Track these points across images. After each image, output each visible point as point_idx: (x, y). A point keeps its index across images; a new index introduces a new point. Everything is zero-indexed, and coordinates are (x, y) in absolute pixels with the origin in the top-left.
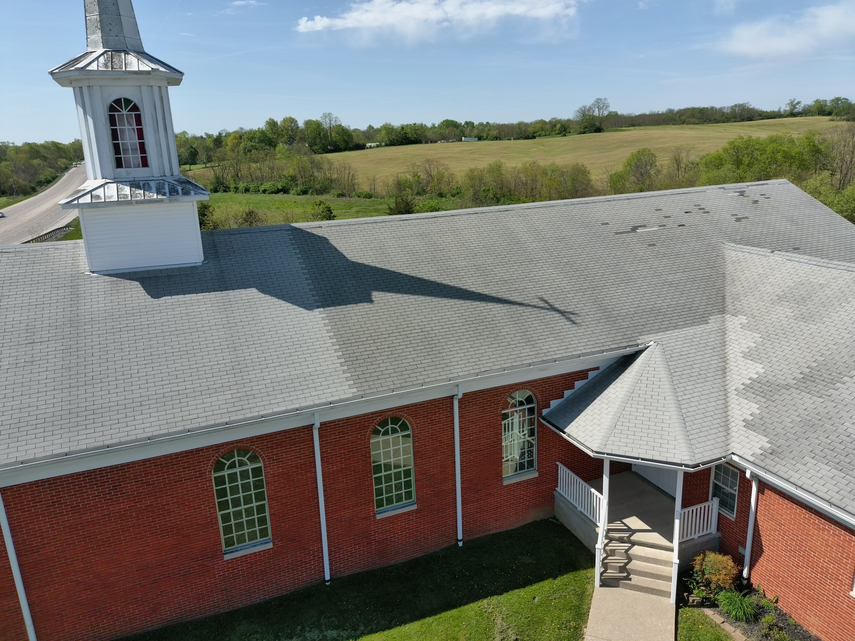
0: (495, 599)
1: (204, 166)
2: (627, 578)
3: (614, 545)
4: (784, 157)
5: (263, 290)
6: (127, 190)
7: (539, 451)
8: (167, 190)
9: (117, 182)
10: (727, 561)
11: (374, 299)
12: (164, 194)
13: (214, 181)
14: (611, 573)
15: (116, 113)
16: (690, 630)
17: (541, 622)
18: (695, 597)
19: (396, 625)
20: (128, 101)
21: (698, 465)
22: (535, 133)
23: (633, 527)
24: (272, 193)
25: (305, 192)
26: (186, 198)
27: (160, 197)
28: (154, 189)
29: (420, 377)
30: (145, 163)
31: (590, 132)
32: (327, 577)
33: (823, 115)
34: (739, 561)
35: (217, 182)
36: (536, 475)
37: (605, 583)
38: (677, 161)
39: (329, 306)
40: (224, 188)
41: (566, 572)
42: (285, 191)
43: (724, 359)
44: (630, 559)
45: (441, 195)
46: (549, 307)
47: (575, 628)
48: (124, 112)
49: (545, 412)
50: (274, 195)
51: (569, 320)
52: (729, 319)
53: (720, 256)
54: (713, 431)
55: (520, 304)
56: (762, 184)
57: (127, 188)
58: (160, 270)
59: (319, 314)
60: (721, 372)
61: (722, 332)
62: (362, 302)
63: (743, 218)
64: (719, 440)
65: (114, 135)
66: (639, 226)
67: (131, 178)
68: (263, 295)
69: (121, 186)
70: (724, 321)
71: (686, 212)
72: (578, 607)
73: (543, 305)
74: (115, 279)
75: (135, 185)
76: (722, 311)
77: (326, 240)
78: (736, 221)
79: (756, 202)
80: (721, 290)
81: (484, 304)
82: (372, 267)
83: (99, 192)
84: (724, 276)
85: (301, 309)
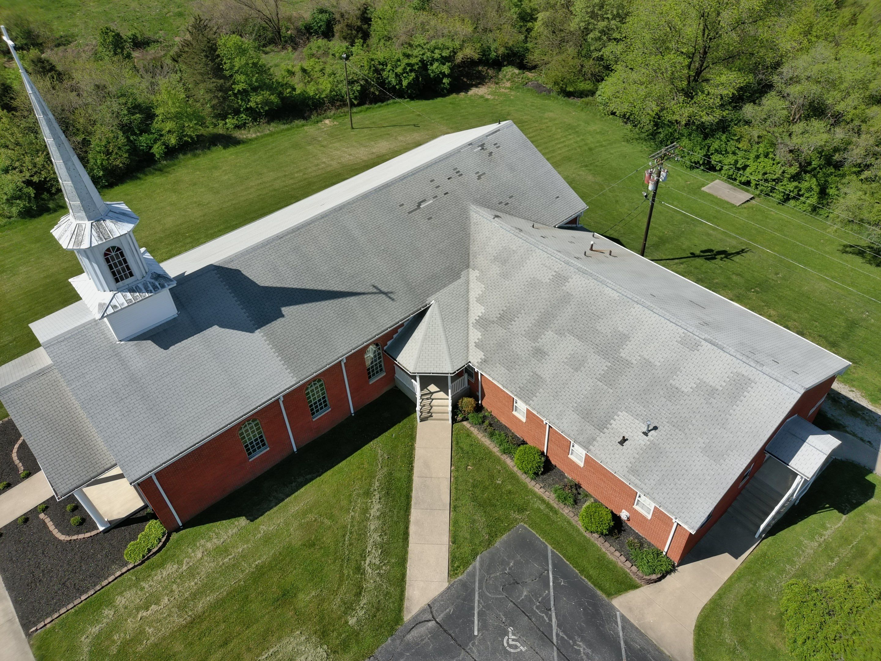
0: (375, 441)
2: (431, 416)
3: (425, 402)
5: (222, 326)
6: (129, 295)
7: (384, 364)
8: (151, 288)
9: (121, 291)
10: (471, 400)
11: (284, 314)
12: (151, 292)
14: (425, 415)
15: (109, 256)
16: (457, 434)
17: (397, 446)
18: (459, 418)
19: (335, 465)
20: (114, 248)
21: (455, 372)
23: (432, 391)
26: (164, 289)
27: (150, 294)
28: (144, 290)
29: (325, 361)
30: (131, 275)
32: (295, 450)
34: (477, 399)
36: (385, 374)
37: (422, 420)
39: (262, 326)
41: (405, 418)
43: (468, 303)
44: (432, 407)
46: (378, 291)
47: (411, 445)
48: (113, 254)
49: (385, 348)
51: (390, 298)
52: (471, 273)
53: (468, 218)
54: (462, 351)
55: (364, 294)
56: (496, 132)
57: (128, 294)
58: (157, 327)
59: (258, 334)
60: (466, 312)
61: (467, 282)
62: (278, 318)
63: (482, 175)
64: (464, 355)
65: (111, 267)
66: (422, 202)
67: (127, 287)
68: (223, 329)
69: (124, 294)
70: (468, 274)
71: (449, 179)
72: (411, 435)
73: (375, 290)
74: (136, 342)
75: (132, 290)
76: (468, 267)
77: (240, 271)
78: (478, 179)
79: (491, 154)
80: (467, 249)
81: (344, 299)
82: (275, 288)
83: (114, 302)
84: (469, 236)
85: (248, 333)
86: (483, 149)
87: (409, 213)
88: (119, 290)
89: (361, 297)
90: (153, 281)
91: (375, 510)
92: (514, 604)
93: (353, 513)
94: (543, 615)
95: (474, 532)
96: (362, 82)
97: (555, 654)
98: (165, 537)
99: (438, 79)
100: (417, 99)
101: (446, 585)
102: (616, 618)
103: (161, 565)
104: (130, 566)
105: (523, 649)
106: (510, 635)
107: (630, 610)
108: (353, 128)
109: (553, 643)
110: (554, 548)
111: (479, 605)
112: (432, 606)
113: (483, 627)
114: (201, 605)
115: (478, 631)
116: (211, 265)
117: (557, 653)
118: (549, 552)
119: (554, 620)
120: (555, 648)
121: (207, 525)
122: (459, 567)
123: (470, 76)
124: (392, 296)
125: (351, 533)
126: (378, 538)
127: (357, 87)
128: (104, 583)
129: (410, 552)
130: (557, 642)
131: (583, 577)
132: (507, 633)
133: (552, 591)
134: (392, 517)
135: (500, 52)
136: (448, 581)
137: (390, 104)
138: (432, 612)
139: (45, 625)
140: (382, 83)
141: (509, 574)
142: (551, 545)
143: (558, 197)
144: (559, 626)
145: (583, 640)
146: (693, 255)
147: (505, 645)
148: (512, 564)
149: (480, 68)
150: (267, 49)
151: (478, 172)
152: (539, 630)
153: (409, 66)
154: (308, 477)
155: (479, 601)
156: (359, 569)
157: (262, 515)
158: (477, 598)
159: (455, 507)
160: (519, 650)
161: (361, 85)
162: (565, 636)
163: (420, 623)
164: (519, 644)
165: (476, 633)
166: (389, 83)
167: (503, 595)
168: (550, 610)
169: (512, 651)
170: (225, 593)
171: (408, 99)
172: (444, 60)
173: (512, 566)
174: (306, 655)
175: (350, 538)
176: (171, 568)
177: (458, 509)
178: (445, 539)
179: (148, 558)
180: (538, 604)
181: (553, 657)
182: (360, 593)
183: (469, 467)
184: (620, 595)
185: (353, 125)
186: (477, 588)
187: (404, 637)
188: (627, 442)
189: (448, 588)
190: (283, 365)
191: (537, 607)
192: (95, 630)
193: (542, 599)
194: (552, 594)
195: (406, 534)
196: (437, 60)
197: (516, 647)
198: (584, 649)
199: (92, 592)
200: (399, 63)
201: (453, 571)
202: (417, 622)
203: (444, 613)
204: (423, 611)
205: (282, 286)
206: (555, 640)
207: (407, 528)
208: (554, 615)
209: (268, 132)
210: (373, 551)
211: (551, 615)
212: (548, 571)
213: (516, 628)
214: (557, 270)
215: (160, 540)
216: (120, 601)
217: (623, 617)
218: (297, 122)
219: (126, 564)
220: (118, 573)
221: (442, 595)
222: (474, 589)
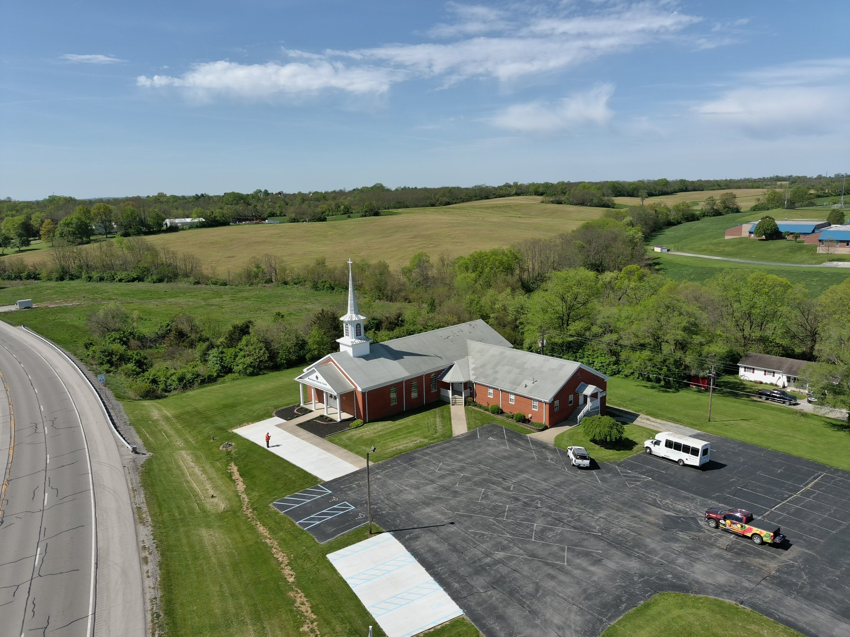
1: (17, 249)
2: (456, 404)
3: (453, 400)
4: (500, 263)
10: (472, 398)
13: (60, 270)
14: (453, 404)
16: (467, 410)
18: (467, 405)
21: (465, 382)
22: (322, 213)
23: (456, 396)
24: (129, 281)
25: (160, 281)
31: (370, 216)
32: (405, 410)
33: (538, 195)
35: (63, 271)
36: (437, 391)
38: (442, 260)
39: (397, 360)
40: (70, 277)
41: (446, 404)
42: (140, 279)
43: (468, 364)
44: (456, 401)
45: (286, 283)
47: (449, 413)
49: (439, 377)
50: (131, 283)
52: (469, 357)
53: (466, 343)
54: (468, 376)
57: (359, 340)
58: (364, 356)
62: (402, 358)
65: (357, 330)
66: (449, 337)
68: (385, 359)
71: (458, 332)
73: (435, 356)
74: (358, 358)
76: (467, 355)
77: (388, 346)
79: (474, 327)
80: (467, 351)
82: (400, 351)
83: (356, 341)
84: (467, 348)
85: (393, 361)
87: (444, 339)
91: (438, 420)
93: (430, 421)
98: (363, 424)
101: (467, 431)
103: (364, 428)
106: (490, 438)
125: (430, 424)
128: (344, 430)
134: (445, 421)
151: (469, 331)
176: (367, 428)
179: (358, 427)
190: (405, 370)
207: (451, 423)
210: (439, 426)
216: (352, 433)
219: (351, 427)
220: (349, 429)
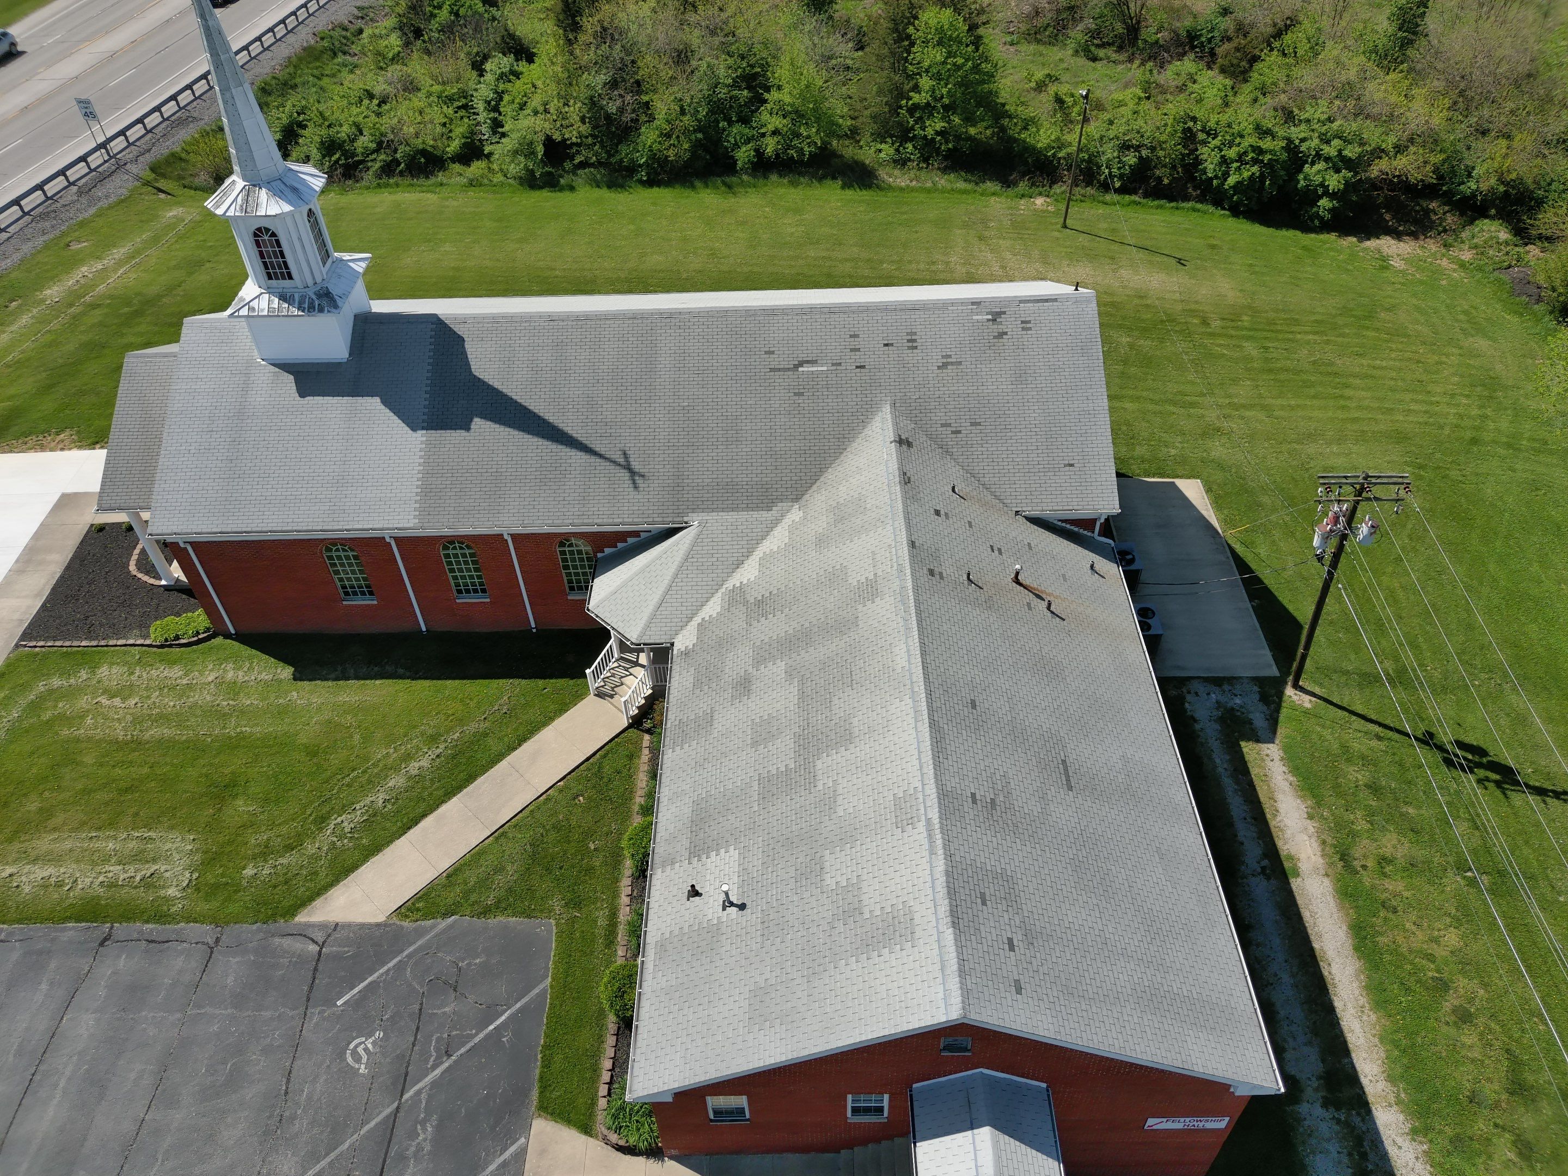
0: (517, 681)
2: (612, 696)
3: (619, 671)
5: (384, 402)
6: (276, 302)
8: (306, 305)
9: (269, 293)
11: (472, 427)
12: (303, 311)
14: (605, 689)
15: (259, 238)
16: (619, 744)
17: (532, 706)
18: (646, 725)
20: (267, 230)
23: (640, 662)
27: (300, 313)
28: (296, 305)
29: (472, 520)
30: (288, 276)
32: (424, 629)
37: (598, 695)
39: (432, 429)
43: (749, 554)
44: (621, 684)
46: (624, 464)
47: (550, 718)
48: (266, 238)
49: (599, 555)
51: (634, 482)
52: (793, 511)
53: (864, 423)
54: (676, 620)
55: (601, 456)
56: (1047, 301)
57: (276, 300)
58: (313, 364)
59: (420, 436)
60: (734, 566)
61: (776, 522)
62: (461, 429)
63: (952, 363)
64: (673, 629)
65: (262, 255)
66: (808, 362)
67: (281, 290)
68: (383, 407)
69: (273, 297)
70: (788, 511)
71: (886, 345)
72: (566, 704)
73: (621, 460)
74: (277, 370)
75: (283, 298)
76: (797, 499)
77: (464, 340)
78: (939, 368)
79: (1002, 334)
80: (822, 470)
81: (568, 450)
82: (489, 385)
83: (255, 304)
84: (841, 453)
85: (408, 429)
86: (994, 320)
87: (772, 370)
88: (270, 290)
89: (593, 459)
90: (314, 297)
91: (417, 765)
92: (420, 1010)
93: (392, 751)
94: (434, 1054)
95: (484, 883)
96: (1144, 153)
97: (388, 1111)
98: (205, 635)
99: (1311, 196)
100: (1244, 218)
101: (381, 918)
102: (512, 1144)
103: (172, 663)
104: (148, 642)
105: (363, 1069)
106: (371, 1040)
107: (543, 1152)
108: (1065, 226)
109: (401, 1096)
110: (552, 986)
111: (382, 974)
112: (338, 929)
113: (356, 1004)
114: (154, 732)
115: (344, 1003)
116: (435, 316)
117: (391, 1113)
118: (541, 986)
119: (438, 1072)
120: (396, 1104)
121: (254, 651)
122: (418, 910)
123: (1401, 212)
124: (639, 481)
125: (364, 772)
126: (381, 802)
127: (1131, 159)
128: (111, 643)
129: (392, 846)
130: (407, 1101)
131: (540, 1056)
132: (370, 1035)
133: (481, 1035)
134: (424, 788)
135: (1484, 187)
136: (387, 918)
137: (1183, 208)
138: (329, 935)
139: (35, 647)
140: (1191, 166)
141: (460, 969)
142: (553, 979)
143: (1072, 465)
144: (434, 1084)
145: (439, 1128)
146: (1428, 739)
147: (352, 1046)
148: (478, 961)
149: (1433, 205)
150: (1101, 53)
151: (950, 356)
152: (407, 1067)
153: (1253, 151)
154: (401, 671)
155: (388, 970)
156: (322, 820)
157: (310, 680)
158: (391, 965)
159: (504, 834)
160: (357, 1066)
161: (1141, 158)
162: (424, 1102)
163: (305, 936)
164: (364, 1059)
165: (339, 1003)
166: (1204, 171)
167: (422, 987)
168: (449, 1056)
169: (350, 1060)
170: (184, 738)
171: (1227, 213)
172: (1340, 163)
173: (475, 964)
174: (169, 867)
175: (357, 777)
176: (175, 673)
177: (503, 840)
178: (445, 863)
179: (170, 646)
180: (445, 1036)
181: (380, 1112)
182: (293, 849)
183: (581, 798)
184: (556, 1122)
185: (1067, 221)
186: (406, 953)
187: (273, 936)
188: (697, 898)
189: (378, 925)
190: (417, 494)
191: (438, 1040)
192: (56, 682)
193: (457, 1035)
194: (477, 1040)
195: (415, 822)
196: (1327, 159)
197: (358, 1059)
198: (425, 1140)
199: (94, 643)
200: (1238, 140)
201: (407, 910)
202: (303, 933)
203: (339, 949)
204: (322, 926)
205: (500, 388)
206: (406, 1096)
207: (424, 816)
208: (446, 1065)
209: (929, 185)
210: (359, 813)
211: (442, 1063)
212: (509, 1008)
213: (386, 1038)
214: (880, 573)
215: (198, 633)
216: (103, 671)
217: (523, 1151)
218: (990, 186)
219: (147, 636)
220: (131, 642)
221: (362, 926)
222: (402, 951)
